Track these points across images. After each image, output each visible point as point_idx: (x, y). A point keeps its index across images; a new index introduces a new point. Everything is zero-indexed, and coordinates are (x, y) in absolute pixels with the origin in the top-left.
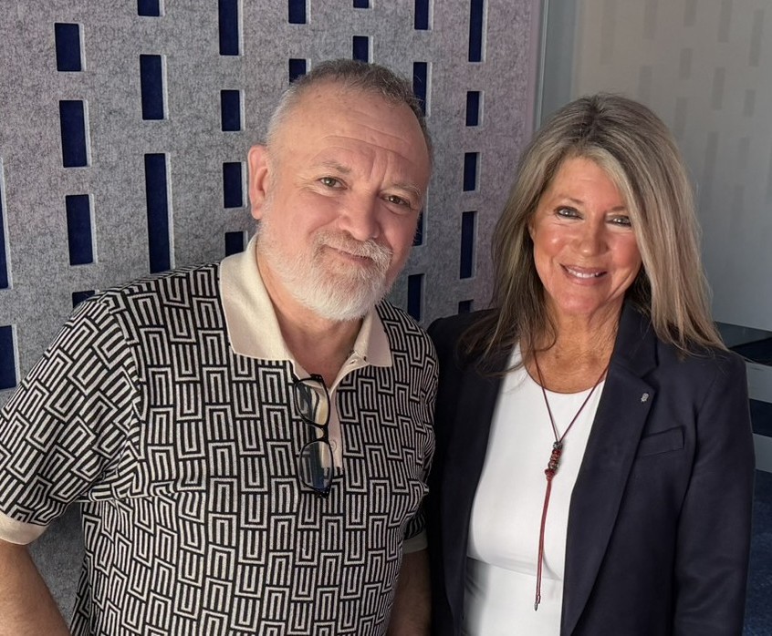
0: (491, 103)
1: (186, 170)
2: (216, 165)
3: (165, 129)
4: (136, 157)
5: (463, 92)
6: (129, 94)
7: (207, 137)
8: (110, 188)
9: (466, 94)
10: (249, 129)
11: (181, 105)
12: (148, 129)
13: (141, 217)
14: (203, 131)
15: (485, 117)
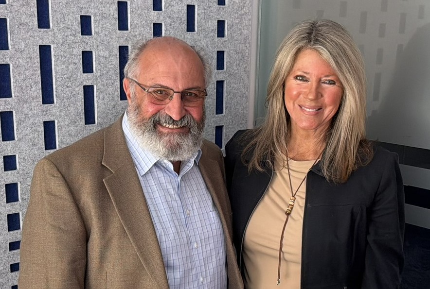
0: (231, 26)
1: (62, 53)
2: (78, 52)
3: (50, 33)
4: (34, 46)
5: (215, 20)
6: (30, 16)
7: (73, 38)
8: (20, 61)
9: (217, 21)
10: (96, 35)
11: (59, 22)
12: (41, 33)
13: (37, 76)
14: (71, 35)
15: (228, 33)
